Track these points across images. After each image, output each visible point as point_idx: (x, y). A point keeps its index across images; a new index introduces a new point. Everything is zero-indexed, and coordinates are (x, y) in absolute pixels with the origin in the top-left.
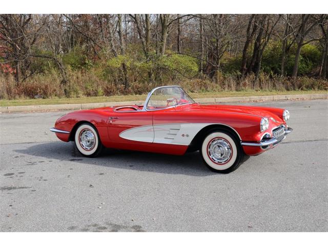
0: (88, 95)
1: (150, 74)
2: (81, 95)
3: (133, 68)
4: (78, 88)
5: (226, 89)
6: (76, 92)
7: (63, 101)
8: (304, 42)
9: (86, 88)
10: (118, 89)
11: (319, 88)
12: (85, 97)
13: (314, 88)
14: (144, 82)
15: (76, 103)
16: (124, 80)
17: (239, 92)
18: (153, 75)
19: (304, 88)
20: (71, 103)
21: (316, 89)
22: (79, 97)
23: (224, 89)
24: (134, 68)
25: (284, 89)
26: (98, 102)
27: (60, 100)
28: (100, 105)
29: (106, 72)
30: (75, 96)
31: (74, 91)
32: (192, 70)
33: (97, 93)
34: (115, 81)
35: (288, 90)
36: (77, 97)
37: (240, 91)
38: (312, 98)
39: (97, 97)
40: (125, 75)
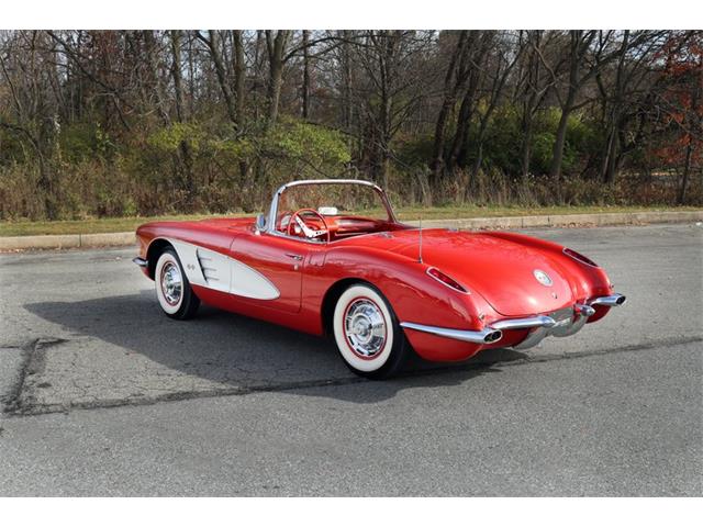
0: (102, 212)
1: (243, 168)
2: (83, 214)
3: (206, 154)
4: (78, 198)
5: (413, 202)
6: (73, 207)
7: (37, 229)
8: (576, 104)
9: (98, 198)
10: (170, 200)
11: (607, 201)
12: (93, 219)
13: (596, 202)
14: (229, 186)
15: (67, 234)
16: (185, 180)
17: (444, 210)
18: (251, 170)
19: (577, 200)
20: (55, 234)
21: (601, 202)
22: (80, 218)
23: (409, 202)
24: (208, 155)
25: (536, 203)
26: (122, 231)
27: (32, 226)
28: (126, 237)
29: (145, 161)
30: (70, 215)
31: (68, 205)
32: (337, 158)
33: (123, 208)
34: (164, 181)
35: (544, 204)
36: (75, 218)
37: (443, 205)
38: (602, 222)
39: (120, 220)
40: (188, 167)
